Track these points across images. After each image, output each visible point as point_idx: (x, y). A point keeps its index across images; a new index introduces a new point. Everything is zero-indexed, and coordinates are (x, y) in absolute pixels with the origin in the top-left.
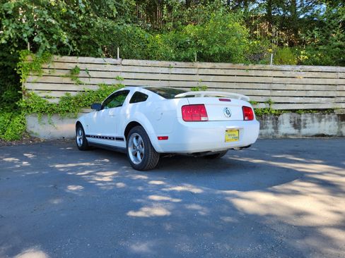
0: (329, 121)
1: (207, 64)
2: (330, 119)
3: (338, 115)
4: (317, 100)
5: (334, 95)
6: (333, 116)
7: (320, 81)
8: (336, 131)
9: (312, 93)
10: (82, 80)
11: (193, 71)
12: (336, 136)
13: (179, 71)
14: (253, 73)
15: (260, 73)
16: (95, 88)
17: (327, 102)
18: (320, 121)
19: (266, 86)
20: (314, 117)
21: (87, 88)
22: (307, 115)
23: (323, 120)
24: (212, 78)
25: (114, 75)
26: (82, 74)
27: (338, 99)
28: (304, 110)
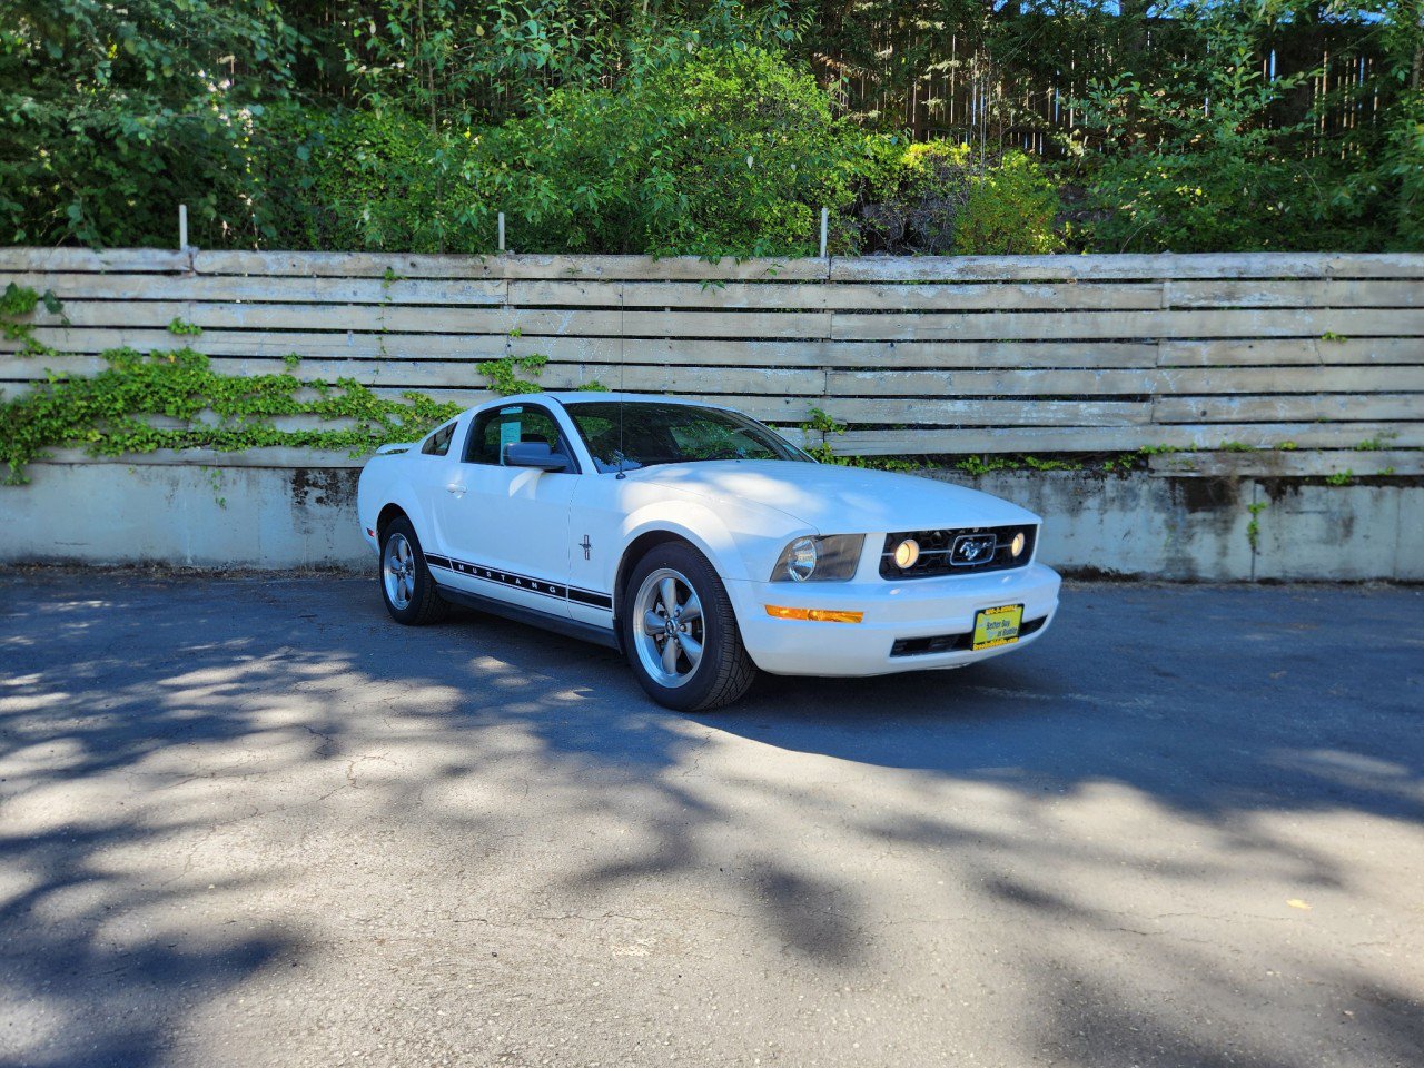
0: (1123, 507)
1: (545, 260)
2: (1126, 499)
3: (1172, 481)
4: (1054, 412)
5: (1148, 387)
6: (1143, 487)
7: (1066, 326)
8: (1162, 555)
9: (1027, 382)
10: (43, 337)
11: (491, 292)
12: (1159, 578)
13: (426, 293)
14: (739, 296)
15: (772, 296)
16: (92, 368)
17: (1108, 424)
18: (1075, 509)
19: (803, 354)
20: (1047, 489)
21: (60, 369)
22: (1011, 480)
23: (1092, 502)
24: (565, 322)
25: (164, 314)
26: (42, 314)
27: (1165, 409)
28: (993, 456)
